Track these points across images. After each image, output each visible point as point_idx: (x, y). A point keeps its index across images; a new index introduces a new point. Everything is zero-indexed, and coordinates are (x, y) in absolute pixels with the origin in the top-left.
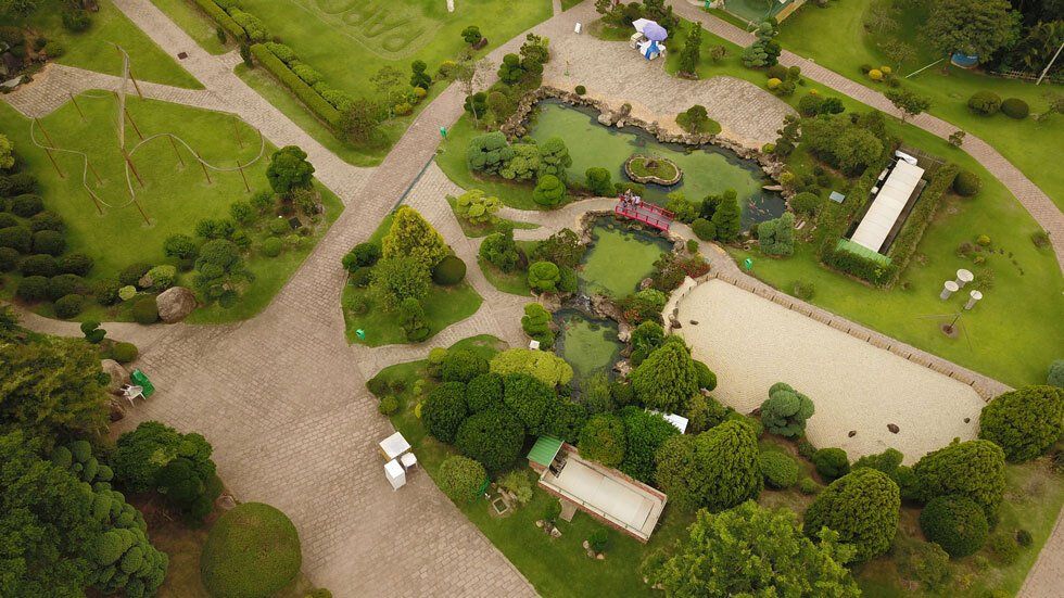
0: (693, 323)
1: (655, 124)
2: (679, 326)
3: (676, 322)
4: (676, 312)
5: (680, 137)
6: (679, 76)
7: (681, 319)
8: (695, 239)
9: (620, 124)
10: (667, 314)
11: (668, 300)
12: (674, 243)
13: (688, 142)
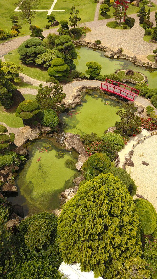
0: (145, 164)
1: (135, 57)
2: (132, 164)
3: (130, 160)
4: (131, 153)
5: (148, 63)
6: (151, 41)
7: (134, 159)
8: (152, 106)
9: (115, 57)
10: (123, 155)
11: (126, 144)
12: (137, 108)
13: (153, 66)
